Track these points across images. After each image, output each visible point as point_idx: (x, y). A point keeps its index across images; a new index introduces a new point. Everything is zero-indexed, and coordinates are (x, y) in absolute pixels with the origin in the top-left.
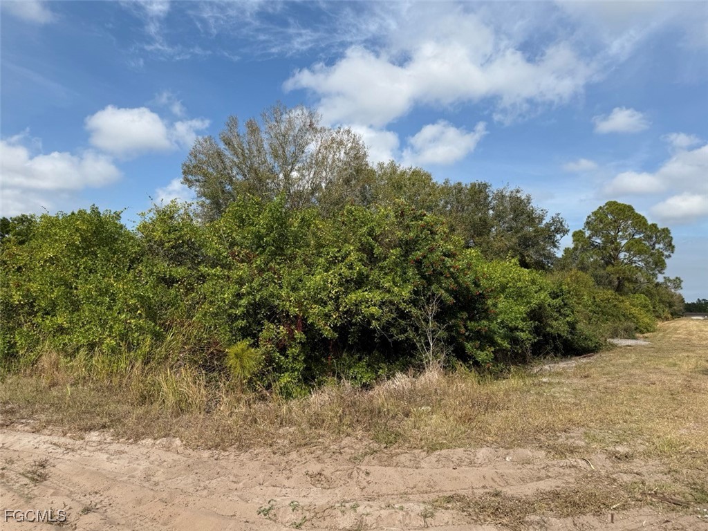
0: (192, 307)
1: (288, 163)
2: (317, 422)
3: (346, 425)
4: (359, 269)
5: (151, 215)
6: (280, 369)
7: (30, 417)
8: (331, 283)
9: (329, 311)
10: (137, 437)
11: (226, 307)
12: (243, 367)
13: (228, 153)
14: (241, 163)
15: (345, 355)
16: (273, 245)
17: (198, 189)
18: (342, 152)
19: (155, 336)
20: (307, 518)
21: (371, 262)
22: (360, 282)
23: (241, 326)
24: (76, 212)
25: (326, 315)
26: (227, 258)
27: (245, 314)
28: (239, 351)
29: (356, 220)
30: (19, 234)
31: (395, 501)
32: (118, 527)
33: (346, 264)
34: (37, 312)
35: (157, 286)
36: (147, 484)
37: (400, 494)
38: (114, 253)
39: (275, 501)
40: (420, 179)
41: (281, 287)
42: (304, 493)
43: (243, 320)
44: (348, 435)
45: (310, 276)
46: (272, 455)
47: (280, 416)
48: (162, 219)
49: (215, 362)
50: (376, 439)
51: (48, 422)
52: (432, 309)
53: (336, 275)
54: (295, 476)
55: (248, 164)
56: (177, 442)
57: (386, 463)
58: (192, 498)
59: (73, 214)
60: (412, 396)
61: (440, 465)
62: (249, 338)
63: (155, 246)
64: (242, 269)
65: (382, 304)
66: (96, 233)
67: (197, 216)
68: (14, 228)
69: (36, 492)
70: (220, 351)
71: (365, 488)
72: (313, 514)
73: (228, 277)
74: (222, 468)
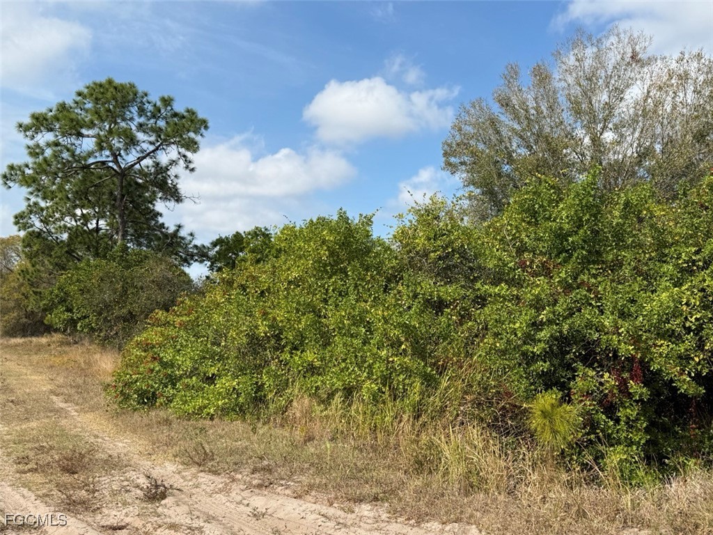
0: (470, 342)
5: (411, 216)
7: (290, 478)
8: (687, 304)
9: (686, 350)
10: (420, 518)
11: (519, 342)
12: (555, 432)
13: (505, 118)
14: (524, 130)
16: (583, 248)
17: (464, 175)
19: (426, 380)
23: (543, 371)
24: (315, 220)
25: (680, 357)
26: (514, 270)
27: (547, 352)
30: (252, 251)
34: (284, 347)
35: (424, 312)
38: (367, 270)
41: (602, 312)
43: (545, 362)
45: (649, 294)
47: (623, 510)
48: (425, 221)
49: (510, 422)
51: (311, 487)
53: (696, 291)
55: (534, 130)
56: (474, 531)
59: (312, 222)
62: (555, 389)
63: (418, 258)
64: (538, 286)
66: (345, 244)
67: (464, 212)
68: (248, 244)
70: (516, 406)
73: (518, 298)
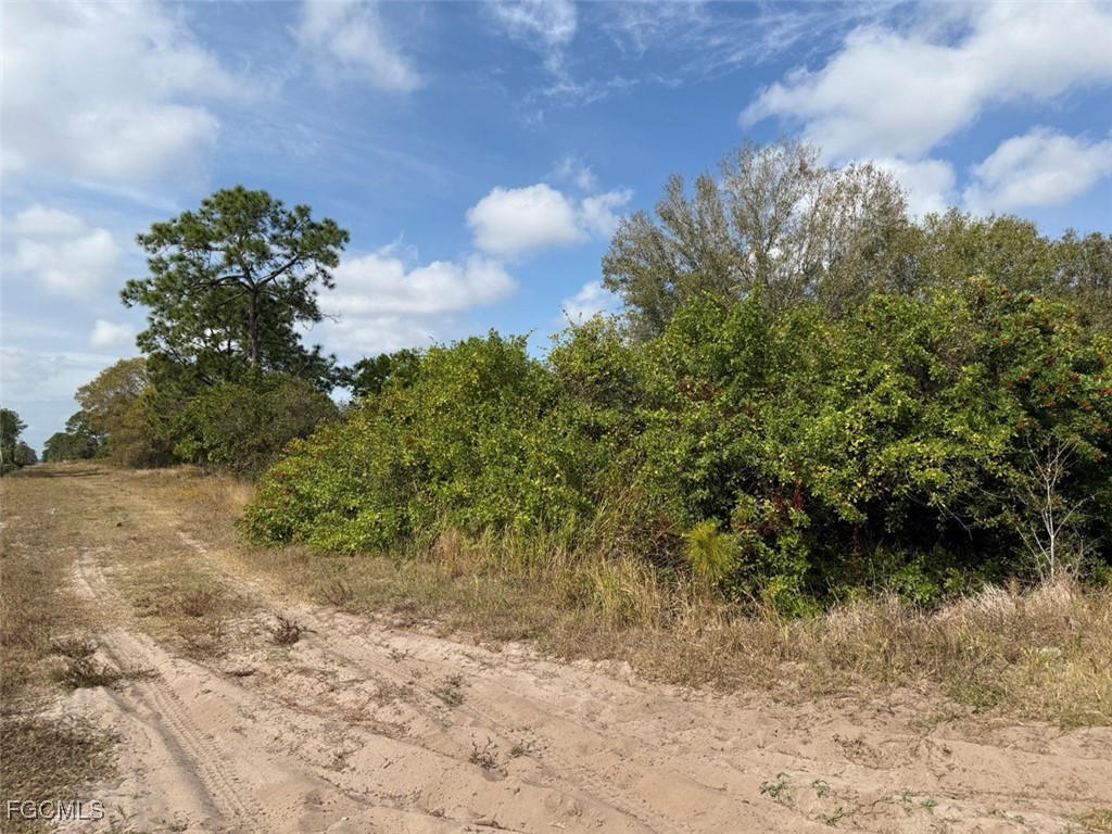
0: (627, 470)
1: (761, 233)
2: (843, 658)
3: (897, 668)
4: (903, 403)
5: (567, 337)
6: (769, 570)
7: (434, 616)
8: (851, 428)
9: (849, 476)
10: (571, 656)
11: (678, 469)
12: (712, 563)
13: (668, 233)
14: (687, 245)
15: (879, 551)
16: (745, 370)
17: (625, 293)
18: (859, 205)
19: (581, 510)
20: (845, 811)
21: (924, 390)
22: (905, 426)
23: (702, 499)
24: (466, 341)
25: (843, 482)
26: (674, 394)
27: (707, 480)
28: (705, 536)
29: (891, 318)
30: (400, 375)
31: (1005, 806)
32: (560, 781)
33: (877, 394)
34: (431, 477)
35: (579, 438)
36: (591, 725)
37: (1014, 794)
38: (520, 394)
39: (788, 776)
40: (1012, 235)
41: (763, 437)
42: (834, 770)
43: (705, 490)
44: (902, 685)
45: (812, 417)
46: (773, 704)
47: (780, 643)
48: (581, 342)
49: (667, 552)
50: (955, 695)
51: (457, 625)
52: (1053, 471)
53: (860, 414)
54: (816, 741)
55: (698, 246)
56: (626, 667)
57: (979, 739)
58: (658, 754)
59: (462, 343)
60: (1022, 627)
61: (1091, 754)
62: (714, 517)
63: (574, 381)
64: (698, 410)
65: (949, 464)
66: (497, 367)
67: (625, 333)
68: (395, 367)
69: (452, 719)
70: (673, 536)
71: (943, 775)
72: (855, 807)
73: (678, 423)
74: (698, 714)
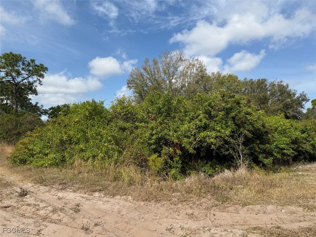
0: (133, 140)
1: (170, 76)
2: (189, 191)
3: (203, 193)
4: (205, 122)
5: (116, 102)
6: (171, 167)
7: (72, 186)
8: (192, 128)
9: (191, 141)
10: (114, 195)
11: (147, 140)
12: (155, 166)
13: (145, 74)
14: (150, 77)
15: (199, 161)
16: (165, 112)
17: (133, 90)
18: (195, 69)
19: (119, 152)
20: (188, 233)
21: (210, 118)
22: (205, 128)
23: (153, 148)
24: (85, 102)
25: (190, 143)
26: (146, 118)
27: (155, 143)
28: (154, 159)
29: (202, 99)
30: (64, 112)
31: (228, 228)
32: (109, 232)
33: (198, 119)
34: (73, 143)
35: (119, 131)
36: (119, 215)
37: (231, 225)
38: (102, 118)
39: (173, 225)
40: (232, 78)
41: (170, 131)
42: (186, 222)
43: (154, 145)
44: (204, 197)
45: (182, 125)
46: (170, 205)
47: (173, 188)
48: (120, 103)
49: (144, 163)
50: (217, 199)
51: (79, 188)
52: (241, 140)
53: (194, 124)
54: (181, 215)
55: (153, 78)
56: (130, 198)
57: (223, 211)
58: (138, 222)
59: (84, 103)
60: (234, 181)
61: (249, 213)
62: (157, 153)
63: (118, 115)
64: (153, 123)
65: (216, 137)
66: (94, 110)
67: (133, 101)
68: (62, 109)
69: (76, 216)
70: (145, 159)
71: (213, 221)
72: (190, 232)
73: (147, 127)
74: (149, 209)
